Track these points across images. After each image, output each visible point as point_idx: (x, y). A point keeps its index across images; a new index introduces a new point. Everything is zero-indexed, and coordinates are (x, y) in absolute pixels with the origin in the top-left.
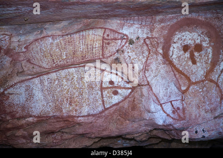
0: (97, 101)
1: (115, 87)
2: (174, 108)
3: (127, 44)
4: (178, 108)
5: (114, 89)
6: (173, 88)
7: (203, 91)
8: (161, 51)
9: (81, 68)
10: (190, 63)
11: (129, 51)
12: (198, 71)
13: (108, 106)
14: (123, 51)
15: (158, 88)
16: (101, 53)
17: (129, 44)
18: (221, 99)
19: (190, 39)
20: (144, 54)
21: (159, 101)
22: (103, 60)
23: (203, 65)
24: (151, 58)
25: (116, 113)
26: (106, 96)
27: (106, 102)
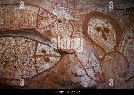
0: (30, 66)
1: (47, 55)
2: (96, 73)
3: (57, 22)
4: (99, 73)
5: (46, 57)
6: (93, 57)
7: (114, 60)
8: (82, 30)
9: (18, 38)
10: (103, 39)
11: (58, 26)
12: (109, 45)
13: (40, 72)
14: (53, 26)
15: (82, 57)
16: (36, 25)
17: (58, 22)
18: (128, 66)
19: (100, 24)
20: (69, 30)
21: (83, 66)
22: (38, 30)
23: (111, 42)
24: (75, 33)
25: (48, 78)
26: (39, 62)
27: (39, 68)
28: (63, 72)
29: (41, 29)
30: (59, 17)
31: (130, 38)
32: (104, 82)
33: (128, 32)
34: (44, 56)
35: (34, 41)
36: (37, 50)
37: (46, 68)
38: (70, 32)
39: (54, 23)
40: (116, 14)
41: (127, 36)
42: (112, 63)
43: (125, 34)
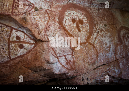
1: (21, 42)
2: (67, 61)
3: (33, 10)
4: (70, 61)
7: (86, 50)
8: (57, 20)
10: (77, 30)
11: (34, 14)
12: (82, 36)
13: (14, 57)
14: (29, 14)
16: (11, 11)
17: (35, 10)
18: (98, 56)
19: (76, 16)
20: (45, 19)
21: (56, 54)
22: (13, 16)
23: (84, 33)
24: (51, 22)
25: (20, 64)
26: (13, 48)
27: (12, 53)
28: (36, 59)
29: (16, 15)
30: (36, 6)
31: (102, 30)
32: (74, 69)
33: (100, 26)
34: (19, 43)
35: (8, 27)
36: (12, 36)
37: (19, 55)
38: (45, 21)
39: (30, 10)
40: (91, 7)
41: (99, 29)
42: (83, 53)
43: (97, 27)
